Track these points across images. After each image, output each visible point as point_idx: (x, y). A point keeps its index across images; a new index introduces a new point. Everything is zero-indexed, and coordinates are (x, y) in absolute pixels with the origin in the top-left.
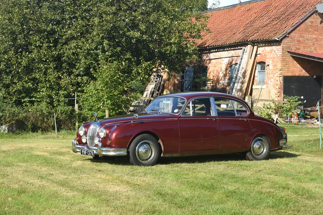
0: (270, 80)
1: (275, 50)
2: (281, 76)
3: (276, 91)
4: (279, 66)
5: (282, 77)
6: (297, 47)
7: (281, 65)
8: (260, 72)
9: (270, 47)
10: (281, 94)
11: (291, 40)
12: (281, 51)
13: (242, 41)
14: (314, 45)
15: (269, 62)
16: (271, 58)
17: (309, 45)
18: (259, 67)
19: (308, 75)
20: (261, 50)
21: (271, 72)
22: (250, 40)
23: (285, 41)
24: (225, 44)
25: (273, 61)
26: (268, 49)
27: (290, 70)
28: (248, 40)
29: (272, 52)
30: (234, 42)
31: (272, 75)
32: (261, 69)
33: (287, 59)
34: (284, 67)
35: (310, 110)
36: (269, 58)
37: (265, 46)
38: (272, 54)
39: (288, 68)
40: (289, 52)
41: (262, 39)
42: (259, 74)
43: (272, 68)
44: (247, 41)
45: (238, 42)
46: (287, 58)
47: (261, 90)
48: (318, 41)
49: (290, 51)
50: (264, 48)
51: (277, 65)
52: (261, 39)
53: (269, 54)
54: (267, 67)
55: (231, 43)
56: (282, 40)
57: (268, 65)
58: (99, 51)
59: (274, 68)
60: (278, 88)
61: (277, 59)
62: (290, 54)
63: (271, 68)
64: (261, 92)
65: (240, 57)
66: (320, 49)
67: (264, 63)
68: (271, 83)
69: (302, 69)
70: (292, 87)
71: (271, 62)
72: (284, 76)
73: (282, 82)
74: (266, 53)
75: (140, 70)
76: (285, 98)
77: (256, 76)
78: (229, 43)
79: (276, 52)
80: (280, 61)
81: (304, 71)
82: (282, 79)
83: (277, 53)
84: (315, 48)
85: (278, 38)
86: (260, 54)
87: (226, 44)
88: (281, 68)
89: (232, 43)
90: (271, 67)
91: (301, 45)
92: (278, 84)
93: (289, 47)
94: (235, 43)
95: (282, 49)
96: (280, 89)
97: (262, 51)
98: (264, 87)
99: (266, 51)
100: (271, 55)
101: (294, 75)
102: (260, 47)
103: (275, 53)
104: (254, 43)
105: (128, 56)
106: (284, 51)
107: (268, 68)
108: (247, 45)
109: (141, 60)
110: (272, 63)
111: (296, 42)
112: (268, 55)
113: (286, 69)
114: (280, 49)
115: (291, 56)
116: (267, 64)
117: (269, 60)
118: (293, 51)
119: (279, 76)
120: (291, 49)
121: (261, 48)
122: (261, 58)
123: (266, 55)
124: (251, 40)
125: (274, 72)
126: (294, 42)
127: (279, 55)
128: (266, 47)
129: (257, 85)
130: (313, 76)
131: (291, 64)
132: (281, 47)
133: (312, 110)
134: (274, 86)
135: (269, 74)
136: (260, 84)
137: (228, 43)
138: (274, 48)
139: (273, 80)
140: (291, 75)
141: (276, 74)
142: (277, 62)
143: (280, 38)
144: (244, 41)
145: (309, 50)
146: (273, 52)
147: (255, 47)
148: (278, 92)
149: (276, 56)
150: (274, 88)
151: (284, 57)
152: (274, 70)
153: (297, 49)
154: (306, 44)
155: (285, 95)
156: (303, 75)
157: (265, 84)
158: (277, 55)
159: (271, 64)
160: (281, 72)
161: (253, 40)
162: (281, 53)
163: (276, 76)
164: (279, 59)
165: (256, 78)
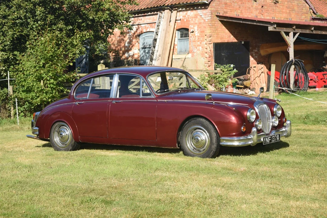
0: (196, 48)
1: (201, 15)
2: (211, 42)
3: (206, 60)
4: (208, 32)
5: (212, 45)
6: (225, 10)
7: (210, 31)
8: (181, 40)
9: (194, 11)
10: (211, 63)
11: (219, 3)
12: (210, 16)
13: (157, 6)
14: (240, 7)
15: (193, 28)
16: (196, 23)
17: (236, 8)
18: (178, 34)
19: (235, 41)
20: (181, 15)
21: (196, 39)
22: (168, 5)
23: (213, 4)
24: (133, 10)
25: (199, 27)
26: (191, 13)
27: (219, 36)
28: (166, 5)
29: (197, 17)
30: (145, 8)
31: (199, 43)
32: (181, 37)
33: (216, 25)
34: (213, 34)
35: (242, 79)
36: (193, 24)
37: (186, 10)
38: (197, 19)
39: (218, 34)
40: (217, 16)
41: (185, 3)
42: (179, 42)
43: (198, 35)
44: (163, 5)
45: (151, 8)
46: (216, 22)
47: (185, 59)
48: (244, 3)
49: (218, 14)
50: (185, 12)
51: (205, 32)
52: (183, 3)
53: (194, 19)
54: (192, 33)
55: (141, 9)
56: (210, 3)
57: (193, 32)
58: (29, 20)
59: (200, 34)
60: (208, 56)
61: (204, 25)
62: (218, 19)
63: (196, 35)
64: (184, 61)
65: (156, 24)
66: (245, 12)
67: (187, 30)
68: (198, 52)
69: (231, 34)
70: (223, 54)
71: (196, 28)
72: (215, 43)
73: (212, 49)
74: (188, 18)
75: (75, 42)
76: (217, 67)
77: (176, 45)
78: (138, 9)
79: (203, 16)
80: (208, 27)
81: (232, 36)
82: (212, 46)
83: (204, 18)
84: (241, 11)
85: (207, 1)
86: (180, 20)
87: (135, 10)
88: (210, 34)
89: (143, 8)
90: (197, 33)
91: (228, 8)
92: (208, 52)
93: (217, 11)
94: (148, 8)
95: (210, 13)
96: (210, 58)
97: (183, 17)
98: (190, 56)
99: (189, 16)
100: (195, 20)
101: (223, 41)
102: (180, 11)
103: (201, 17)
104: (172, 7)
105: (61, 25)
106: (213, 16)
107: (192, 35)
108: (164, 11)
109: (75, 29)
110: (198, 30)
111: (224, 5)
112: (192, 20)
113: (215, 35)
114: (208, 14)
115: (220, 20)
116: (191, 30)
117: (194, 26)
118: (221, 14)
119: (209, 43)
120: (219, 13)
121: (181, 13)
122: (182, 24)
123: (190, 21)
124: (170, 4)
125: (201, 39)
126: (221, 5)
127: (207, 20)
128: (189, 12)
129: (178, 54)
130: (241, 42)
131: (220, 29)
132: (210, 11)
133: (244, 79)
134: (202, 55)
135: (194, 41)
136: (181, 53)
137: (136, 9)
138: (200, 12)
139: (200, 47)
140: (220, 42)
141: (204, 41)
142: (205, 27)
143: (209, 1)
144: (160, 6)
145: (235, 13)
146: (199, 17)
147: (175, 12)
148: (209, 60)
149: (202, 21)
150: (202, 56)
151: (213, 22)
152: (202, 36)
153: (225, 12)
154: (233, 7)
155: (217, 64)
156: (231, 41)
157: (190, 53)
158: (204, 20)
159: (196, 30)
160: (210, 38)
161: (172, 4)
162: (210, 18)
163: (204, 43)
164: (207, 25)
165: (176, 47)
